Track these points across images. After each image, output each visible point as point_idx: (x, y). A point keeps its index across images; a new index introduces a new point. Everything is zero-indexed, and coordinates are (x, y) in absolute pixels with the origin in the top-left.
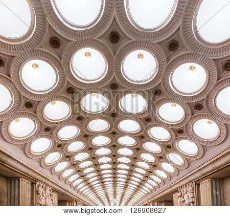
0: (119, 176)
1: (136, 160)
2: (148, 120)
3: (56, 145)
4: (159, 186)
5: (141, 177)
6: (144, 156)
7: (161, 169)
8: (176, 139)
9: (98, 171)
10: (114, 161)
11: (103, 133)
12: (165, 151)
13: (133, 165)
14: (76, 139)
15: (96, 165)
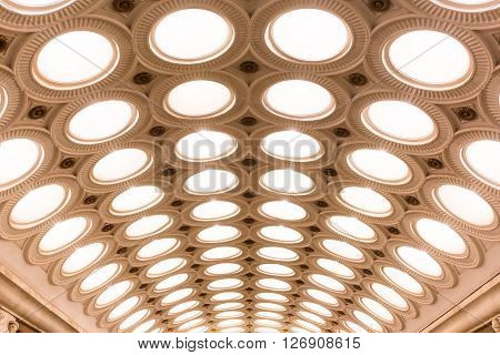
0: (264, 268)
1: (325, 211)
2: (357, 79)
3: (58, 161)
4: (417, 307)
5: (347, 273)
6: (351, 195)
7: (417, 243)
8: (456, 137)
9: (191, 249)
10: (249, 214)
11: (215, 122)
12: (423, 178)
13: (313, 230)
14: (126, 140)
15: (186, 229)
